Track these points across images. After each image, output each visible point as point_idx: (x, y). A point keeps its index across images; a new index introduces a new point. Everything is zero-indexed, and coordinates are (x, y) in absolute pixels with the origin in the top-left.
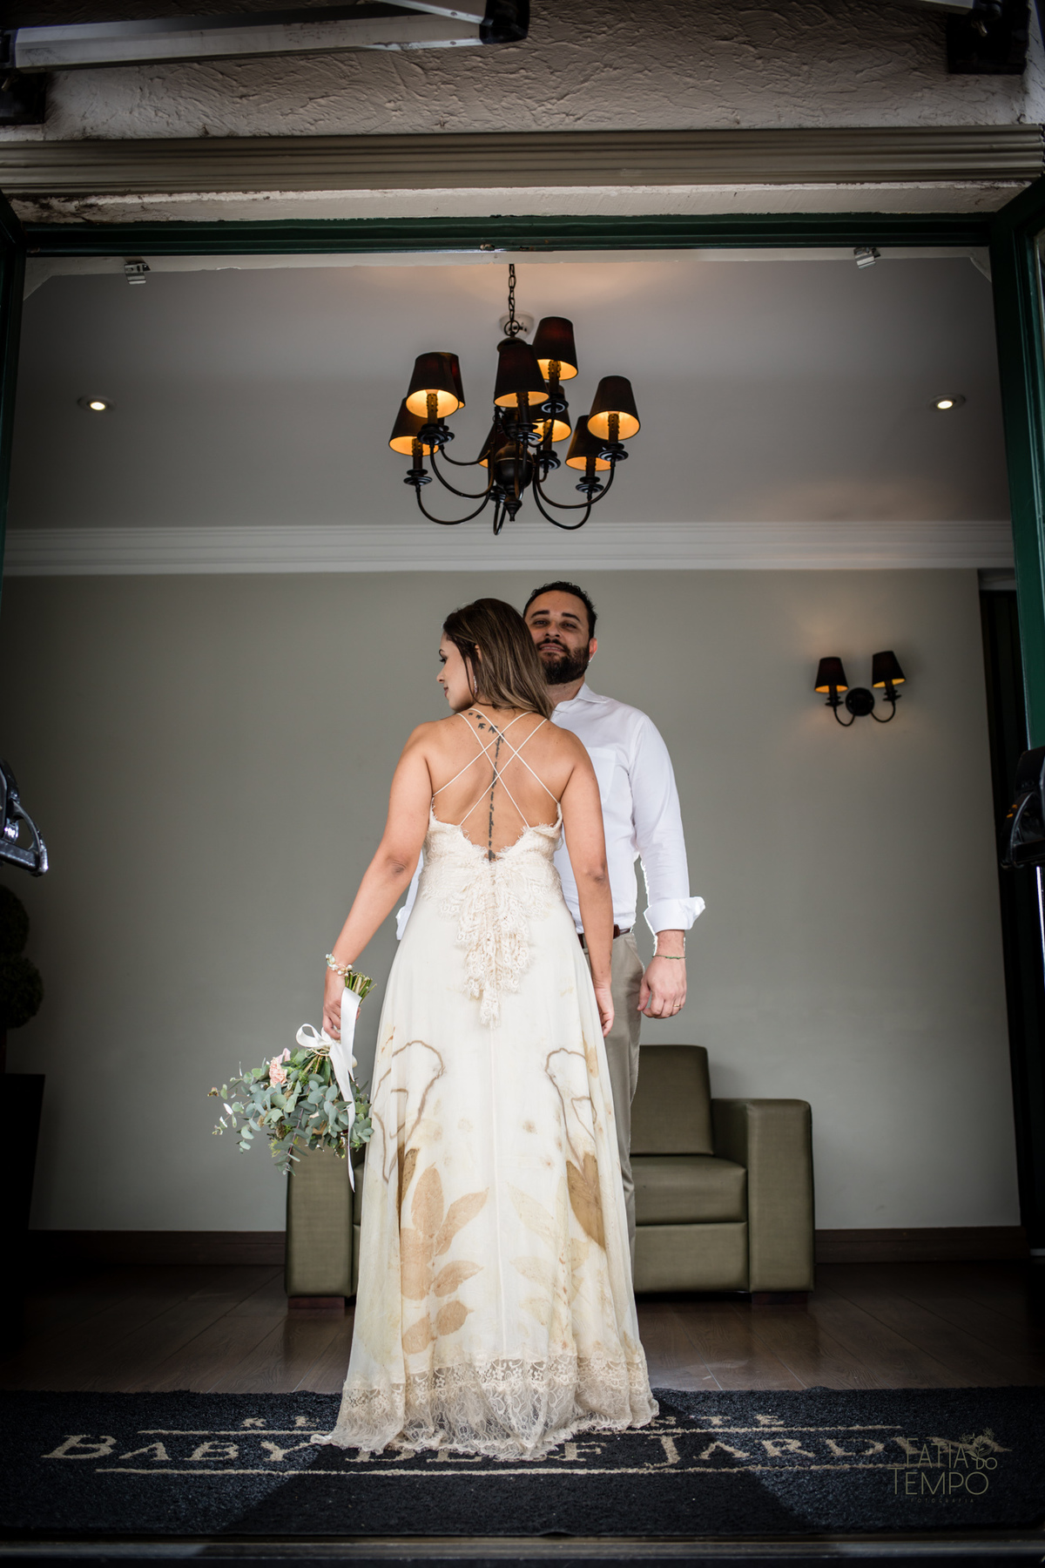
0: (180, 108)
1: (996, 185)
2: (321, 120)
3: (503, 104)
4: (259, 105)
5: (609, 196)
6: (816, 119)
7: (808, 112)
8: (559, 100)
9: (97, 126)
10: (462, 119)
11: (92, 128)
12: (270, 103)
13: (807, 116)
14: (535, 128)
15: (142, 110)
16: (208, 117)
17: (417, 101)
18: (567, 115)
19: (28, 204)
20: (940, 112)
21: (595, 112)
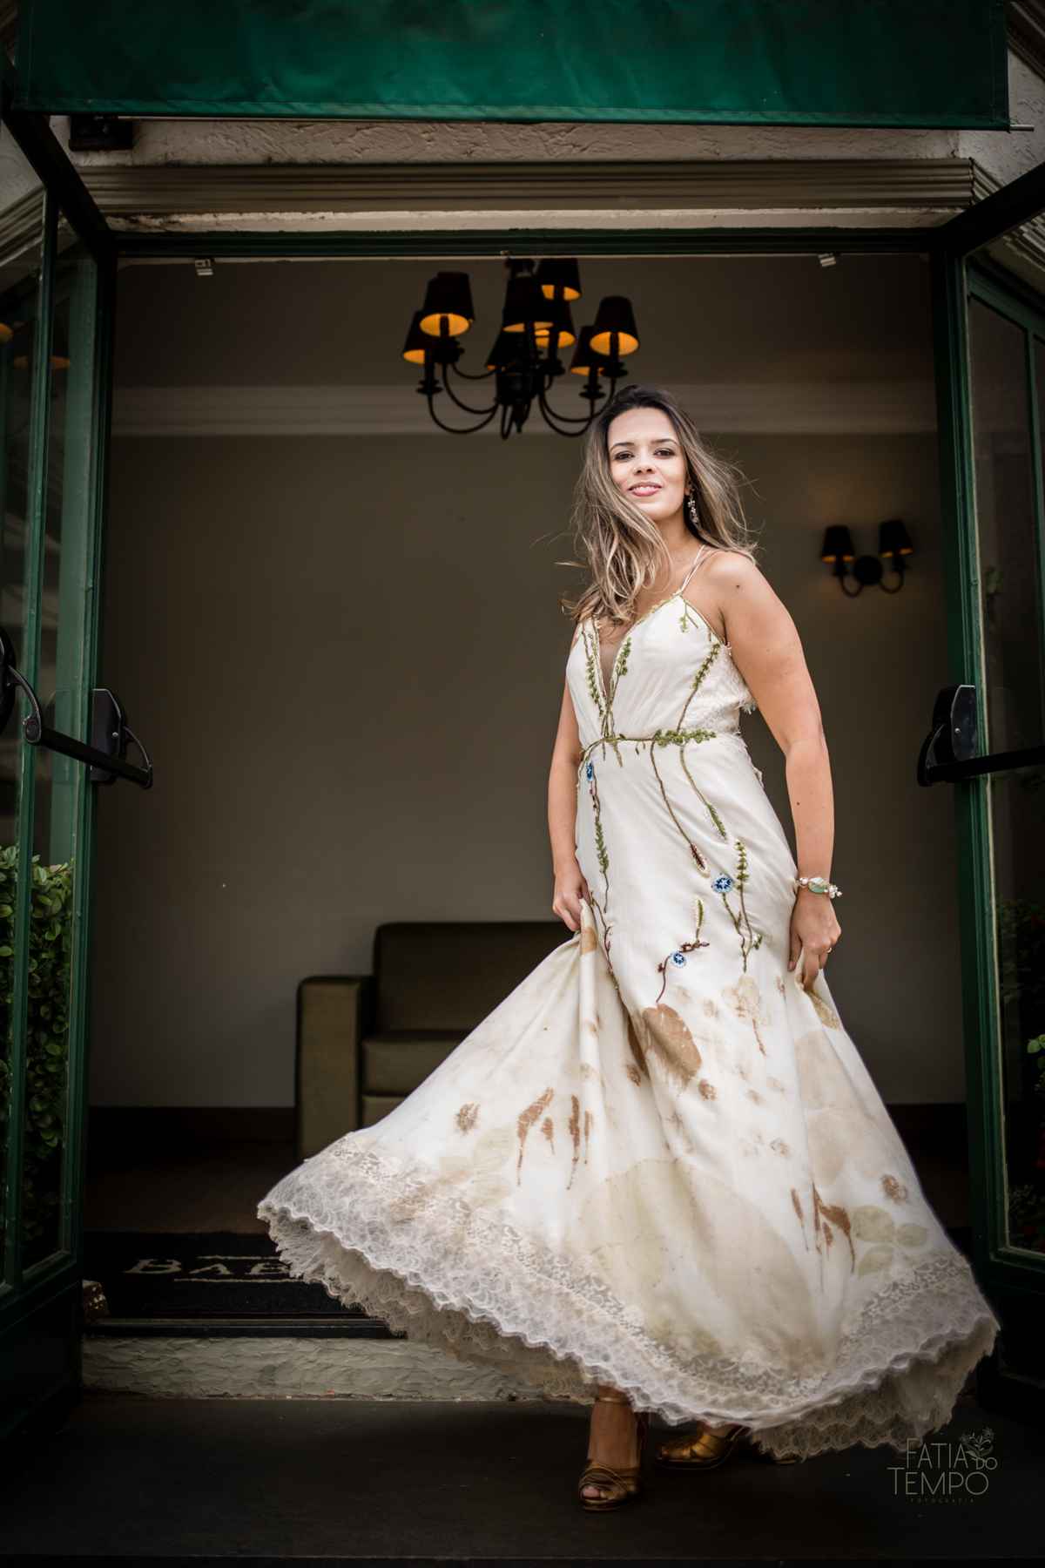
0: (247, 136)
1: (932, 211)
2: (367, 148)
3: (521, 135)
4: (313, 134)
5: (609, 218)
6: (783, 151)
7: (778, 145)
8: (567, 132)
9: (177, 151)
10: (486, 149)
11: (173, 154)
12: (324, 133)
13: (776, 148)
14: (547, 157)
15: (215, 138)
16: (270, 144)
17: (448, 132)
18: (574, 146)
19: (121, 220)
20: (887, 145)
21: (597, 144)
